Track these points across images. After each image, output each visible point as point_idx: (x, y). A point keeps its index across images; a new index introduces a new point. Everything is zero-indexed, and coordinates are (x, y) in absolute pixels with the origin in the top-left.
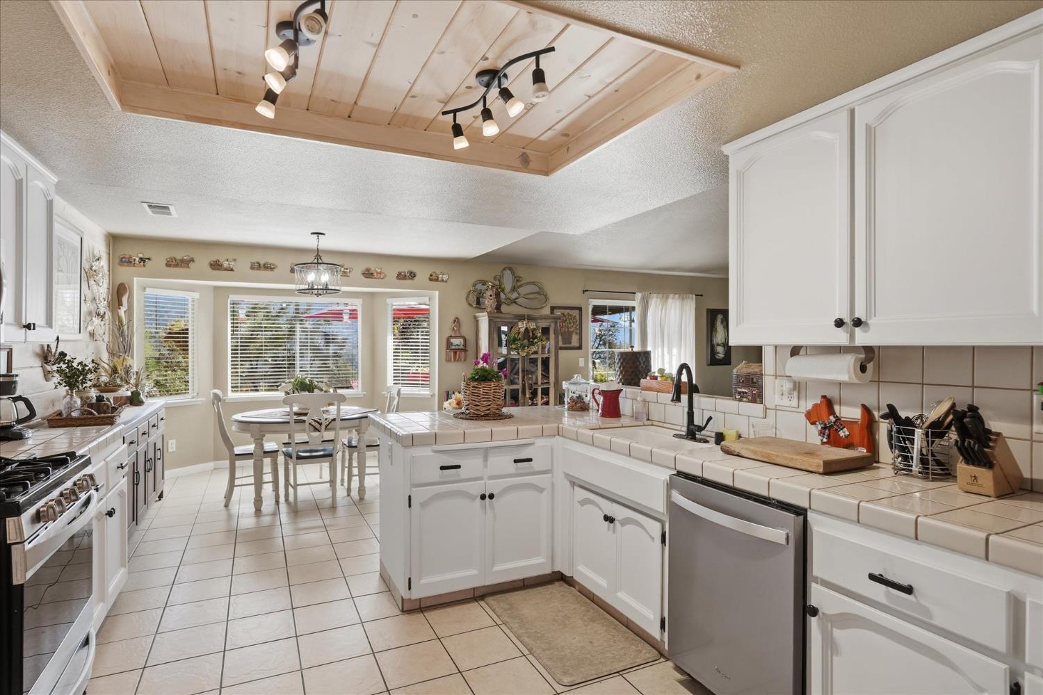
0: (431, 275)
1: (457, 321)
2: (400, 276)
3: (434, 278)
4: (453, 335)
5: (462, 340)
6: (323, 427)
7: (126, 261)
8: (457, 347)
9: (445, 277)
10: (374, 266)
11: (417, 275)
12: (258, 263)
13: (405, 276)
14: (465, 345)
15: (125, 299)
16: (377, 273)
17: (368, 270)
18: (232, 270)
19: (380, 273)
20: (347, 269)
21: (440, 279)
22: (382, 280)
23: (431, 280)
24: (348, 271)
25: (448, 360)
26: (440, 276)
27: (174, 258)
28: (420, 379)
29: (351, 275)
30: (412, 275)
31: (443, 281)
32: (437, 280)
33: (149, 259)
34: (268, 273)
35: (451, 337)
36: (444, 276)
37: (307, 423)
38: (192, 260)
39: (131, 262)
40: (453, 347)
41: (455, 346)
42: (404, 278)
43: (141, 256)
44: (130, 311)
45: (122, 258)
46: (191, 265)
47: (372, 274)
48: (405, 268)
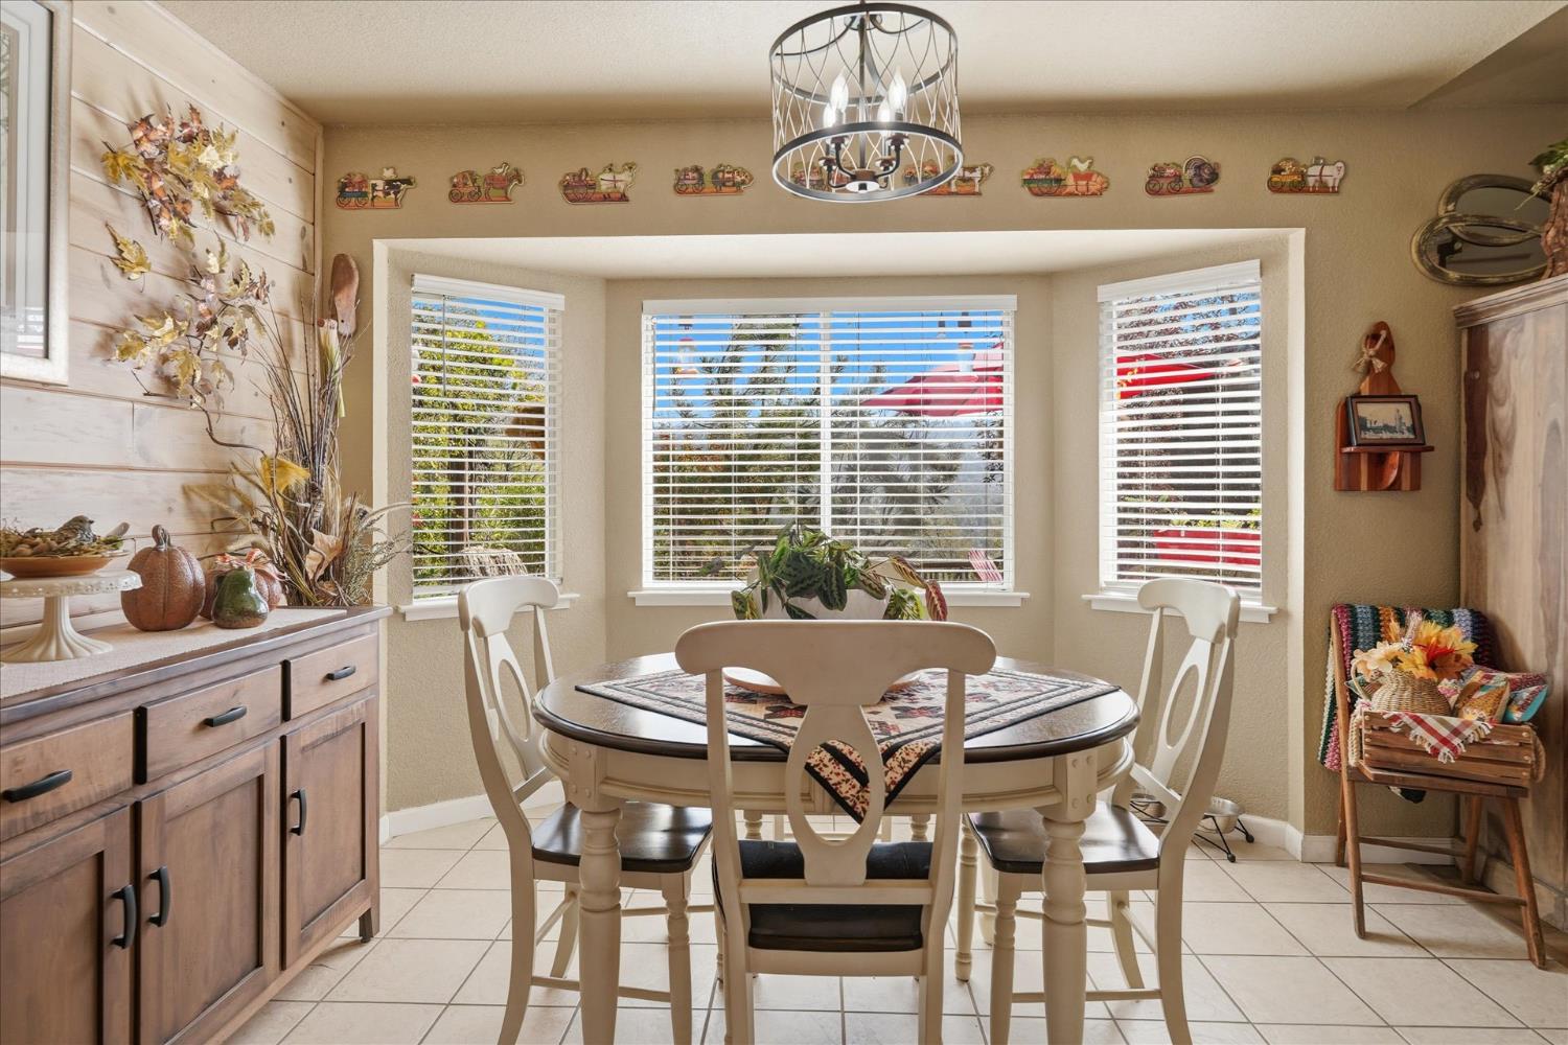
0: (1277, 170)
1: (1381, 339)
2: (1161, 183)
3: (1289, 183)
4: (1365, 391)
5: (1404, 409)
6: (877, 793)
7: (350, 192)
8: (1386, 435)
9: (1332, 174)
10: (1068, 152)
11: (1224, 174)
12: (697, 170)
13: (1178, 178)
14: (1417, 427)
15: (345, 302)
16: (1078, 176)
17: (1044, 168)
18: (623, 198)
19: (1088, 177)
20: (972, 169)
21: (1311, 181)
22: (1094, 199)
23: (1276, 188)
24: (977, 175)
25: (1347, 483)
26: (1314, 171)
27: (471, 174)
28: (1220, 554)
29: (986, 188)
30: (1206, 173)
31: (1323, 188)
32: (1299, 187)
33: (408, 181)
34: (726, 202)
35: (1358, 397)
36: (1327, 170)
37: (794, 765)
38: (517, 176)
39: (365, 194)
40: (1370, 436)
41: (1376, 430)
42: (1176, 187)
43: (389, 174)
44: (360, 336)
45: (345, 186)
46: (515, 190)
47: (1059, 180)
48: (1177, 148)
